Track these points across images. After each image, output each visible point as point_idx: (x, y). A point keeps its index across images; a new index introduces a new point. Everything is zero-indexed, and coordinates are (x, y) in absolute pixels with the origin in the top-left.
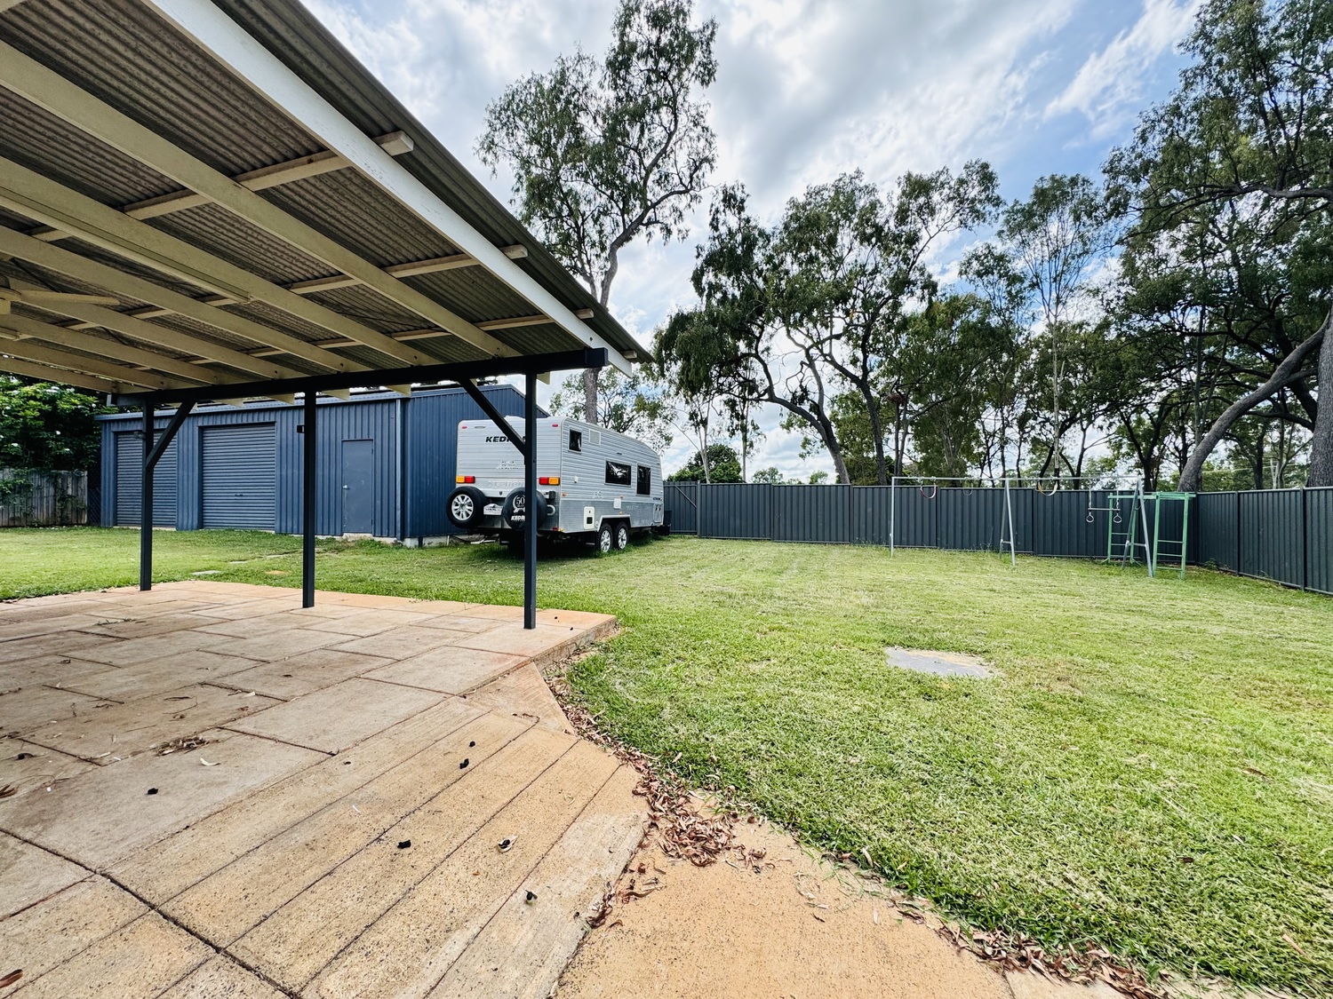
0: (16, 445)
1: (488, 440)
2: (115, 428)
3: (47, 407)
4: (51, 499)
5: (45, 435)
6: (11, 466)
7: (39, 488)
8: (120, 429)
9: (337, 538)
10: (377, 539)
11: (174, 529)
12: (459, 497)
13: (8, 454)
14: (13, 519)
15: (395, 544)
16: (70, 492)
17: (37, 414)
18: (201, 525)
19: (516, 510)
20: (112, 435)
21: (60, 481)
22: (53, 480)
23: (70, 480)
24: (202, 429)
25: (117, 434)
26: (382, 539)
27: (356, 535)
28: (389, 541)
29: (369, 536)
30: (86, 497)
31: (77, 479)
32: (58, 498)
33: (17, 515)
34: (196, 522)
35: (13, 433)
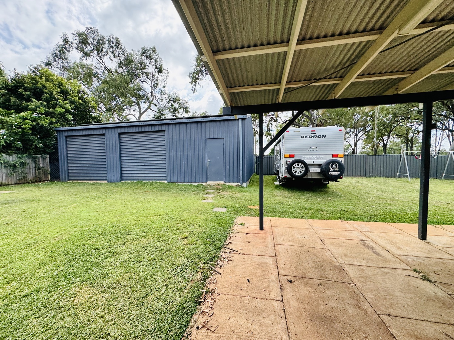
0: (19, 142)
1: (302, 137)
2: (66, 134)
3: (34, 123)
4: (34, 169)
5: (32, 137)
6: (15, 153)
7: (28, 164)
8: (69, 135)
9: (204, 184)
10: (227, 184)
11: (106, 182)
12: (296, 164)
13: (16, 147)
14: (19, 180)
15: (238, 186)
16: (41, 165)
17: (30, 127)
18: (122, 180)
19: (332, 170)
20: (64, 138)
21: (37, 160)
22: (35, 160)
23: (41, 159)
24: (120, 134)
25: (66, 137)
26: (230, 184)
27: (215, 182)
28: (234, 184)
29: (222, 183)
30: (49, 167)
31: (44, 159)
32: (36, 169)
33: (21, 178)
34: (119, 178)
35: (18, 137)
